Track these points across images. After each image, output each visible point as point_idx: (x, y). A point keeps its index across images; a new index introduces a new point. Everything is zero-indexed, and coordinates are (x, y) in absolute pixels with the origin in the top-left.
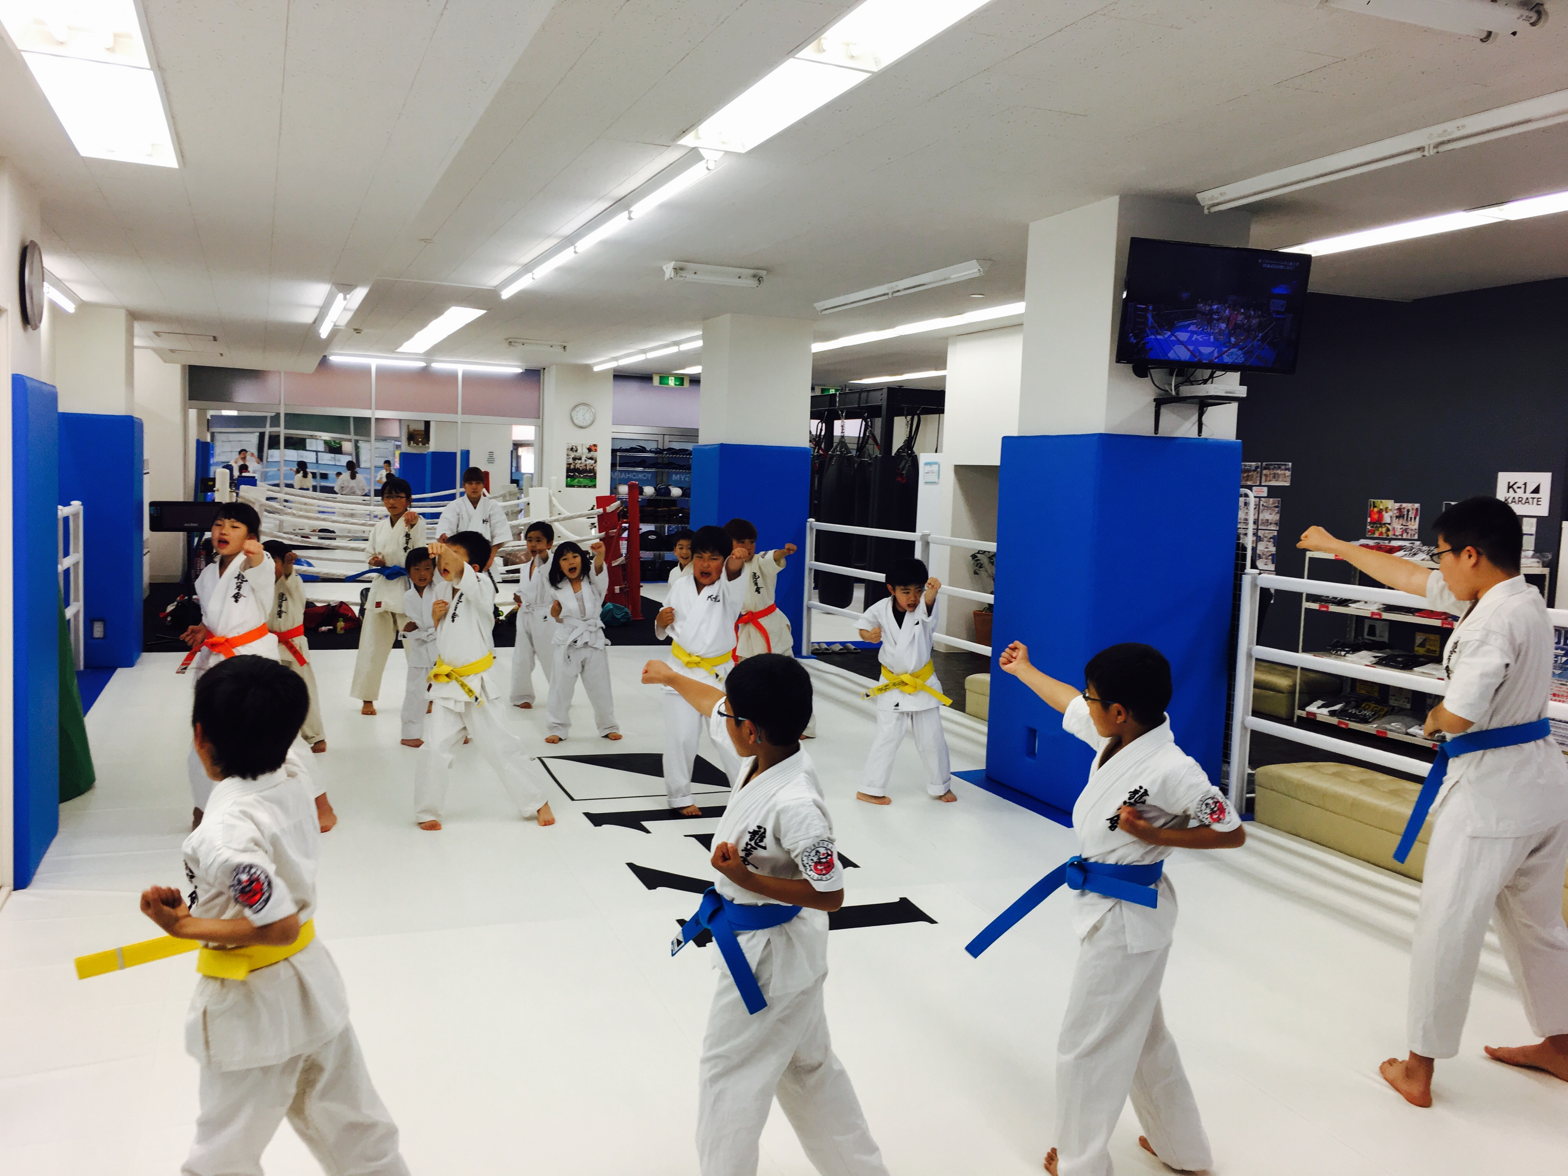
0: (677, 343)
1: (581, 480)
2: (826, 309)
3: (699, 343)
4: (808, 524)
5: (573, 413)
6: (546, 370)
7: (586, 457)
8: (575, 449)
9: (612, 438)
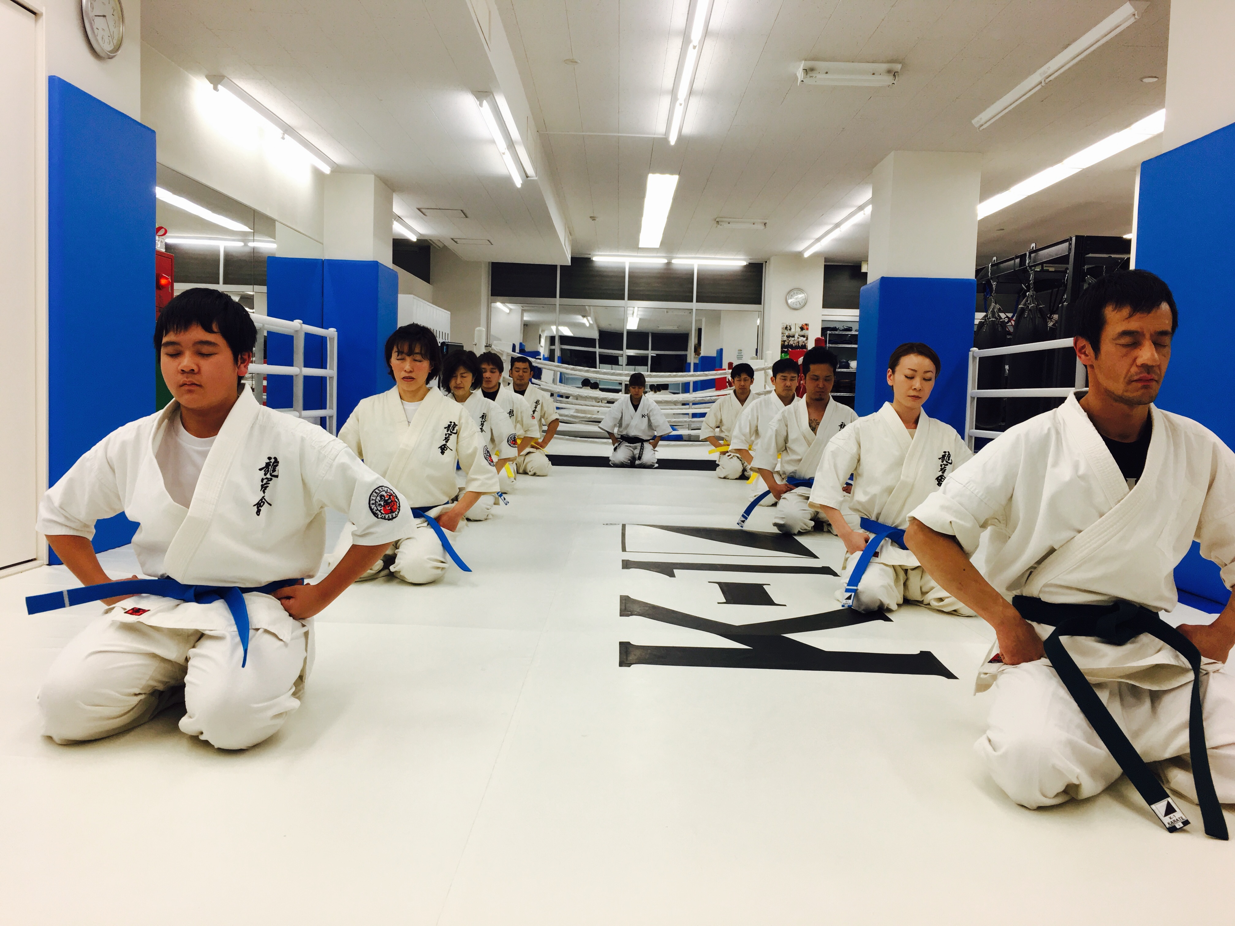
2: (984, 123)
4: (971, 354)
5: (787, 297)
6: (767, 263)
7: (799, 335)
8: (789, 328)
9: (822, 320)
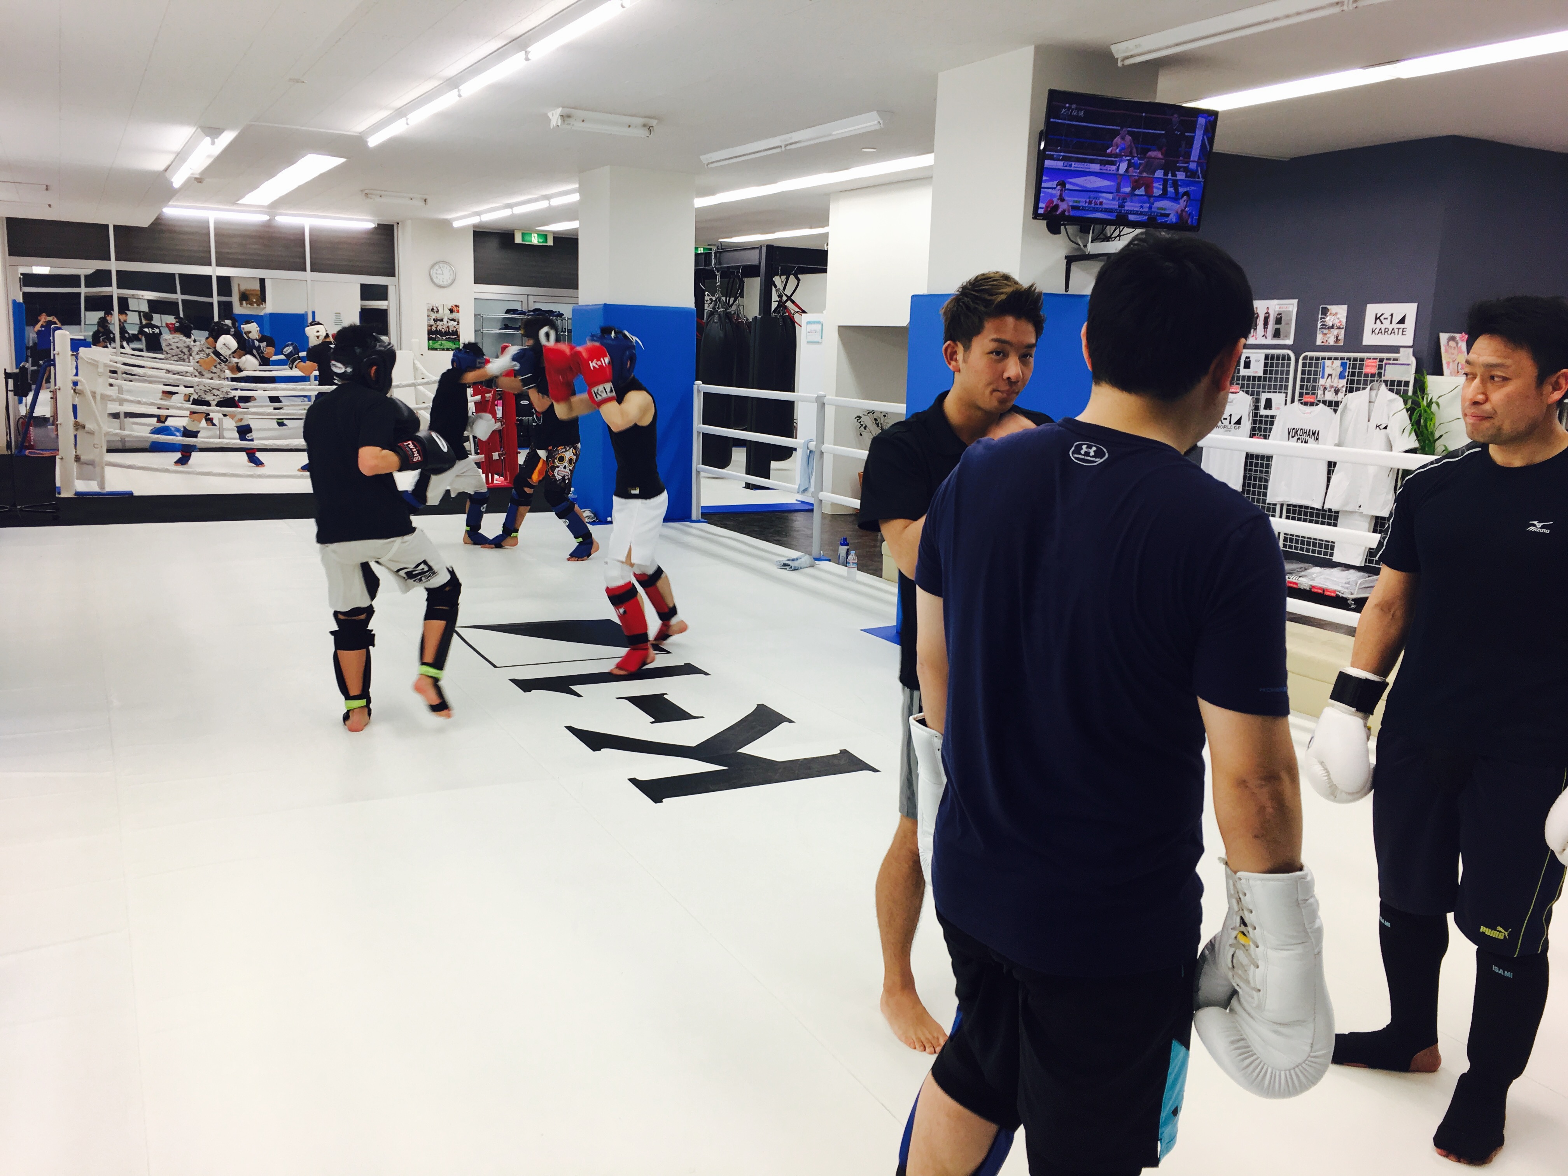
0: (547, 198)
1: (443, 342)
2: (712, 163)
3: (576, 197)
4: (695, 387)
5: (432, 271)
6: (399, 225)
7: (448, 319)
8: (435, 310)
9: (475, 299)
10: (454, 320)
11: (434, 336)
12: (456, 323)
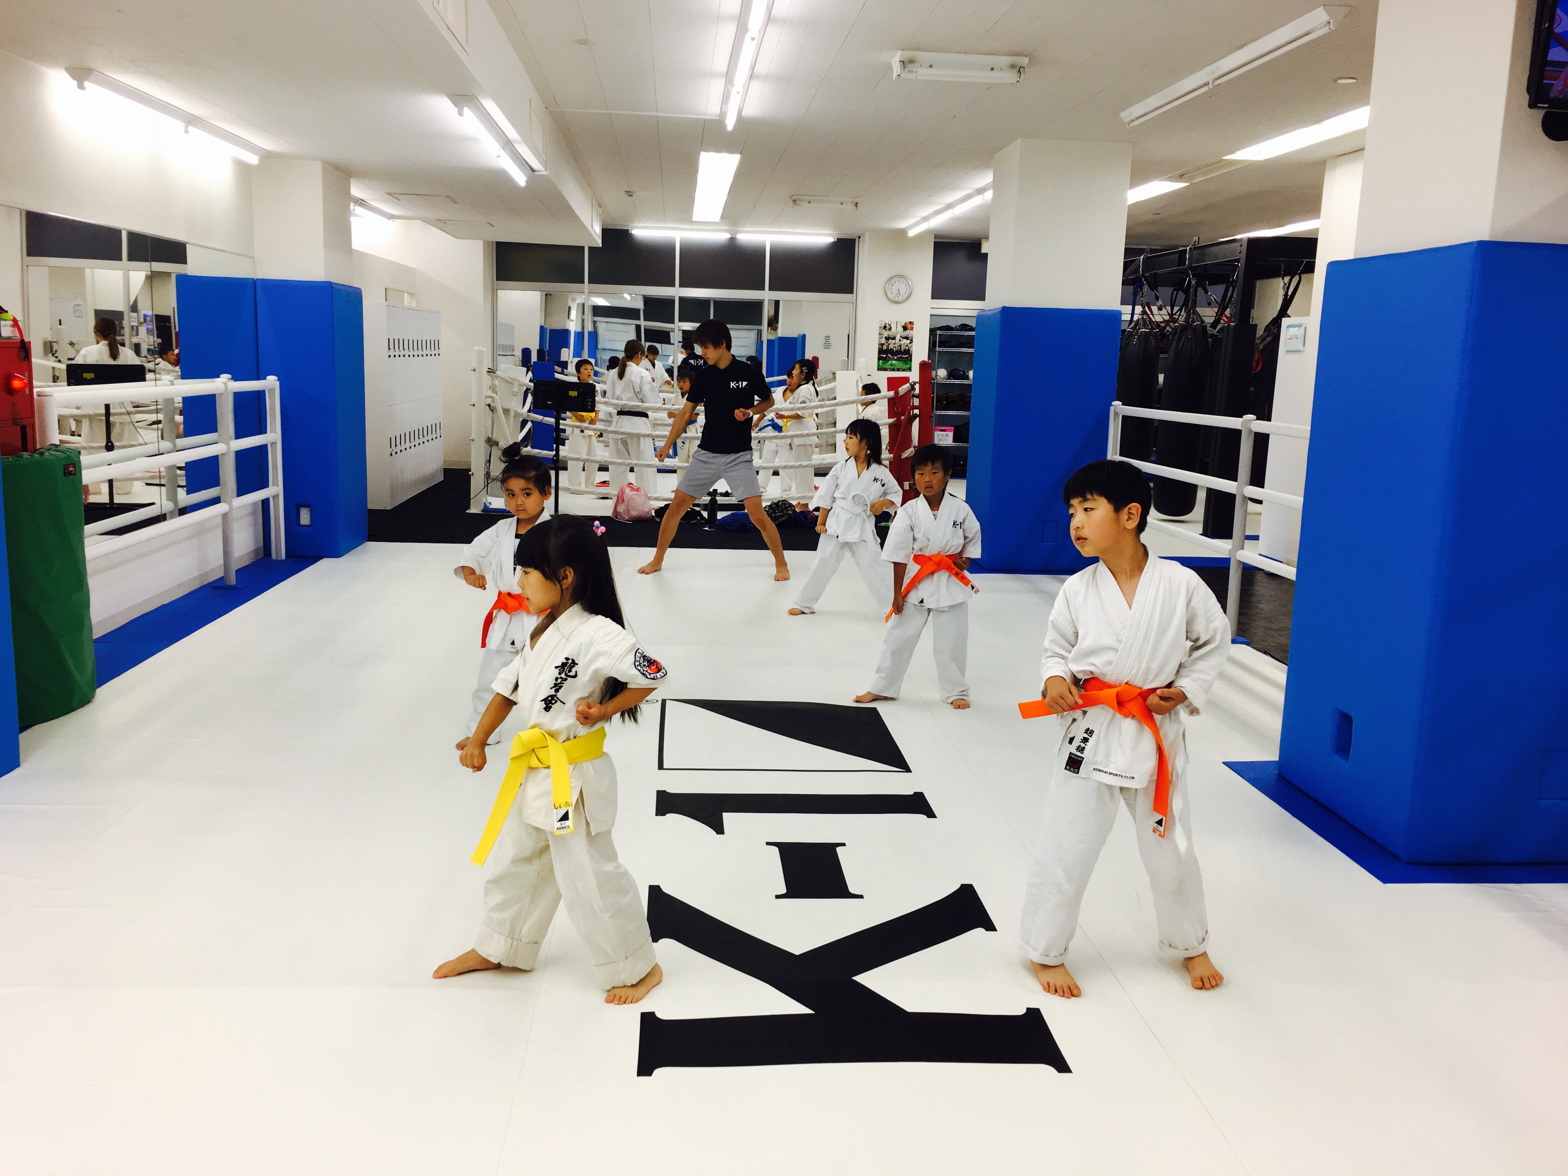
1: (894, 362)
2: (1135, 119)
4: (1112, 408)
5: (887, 286)
6: (861, 239)
7: (901, 337)
8: (888, 327)
9: (931, 315)
10: (907, 338)
11: (884, 356)
12: (909, 341)
